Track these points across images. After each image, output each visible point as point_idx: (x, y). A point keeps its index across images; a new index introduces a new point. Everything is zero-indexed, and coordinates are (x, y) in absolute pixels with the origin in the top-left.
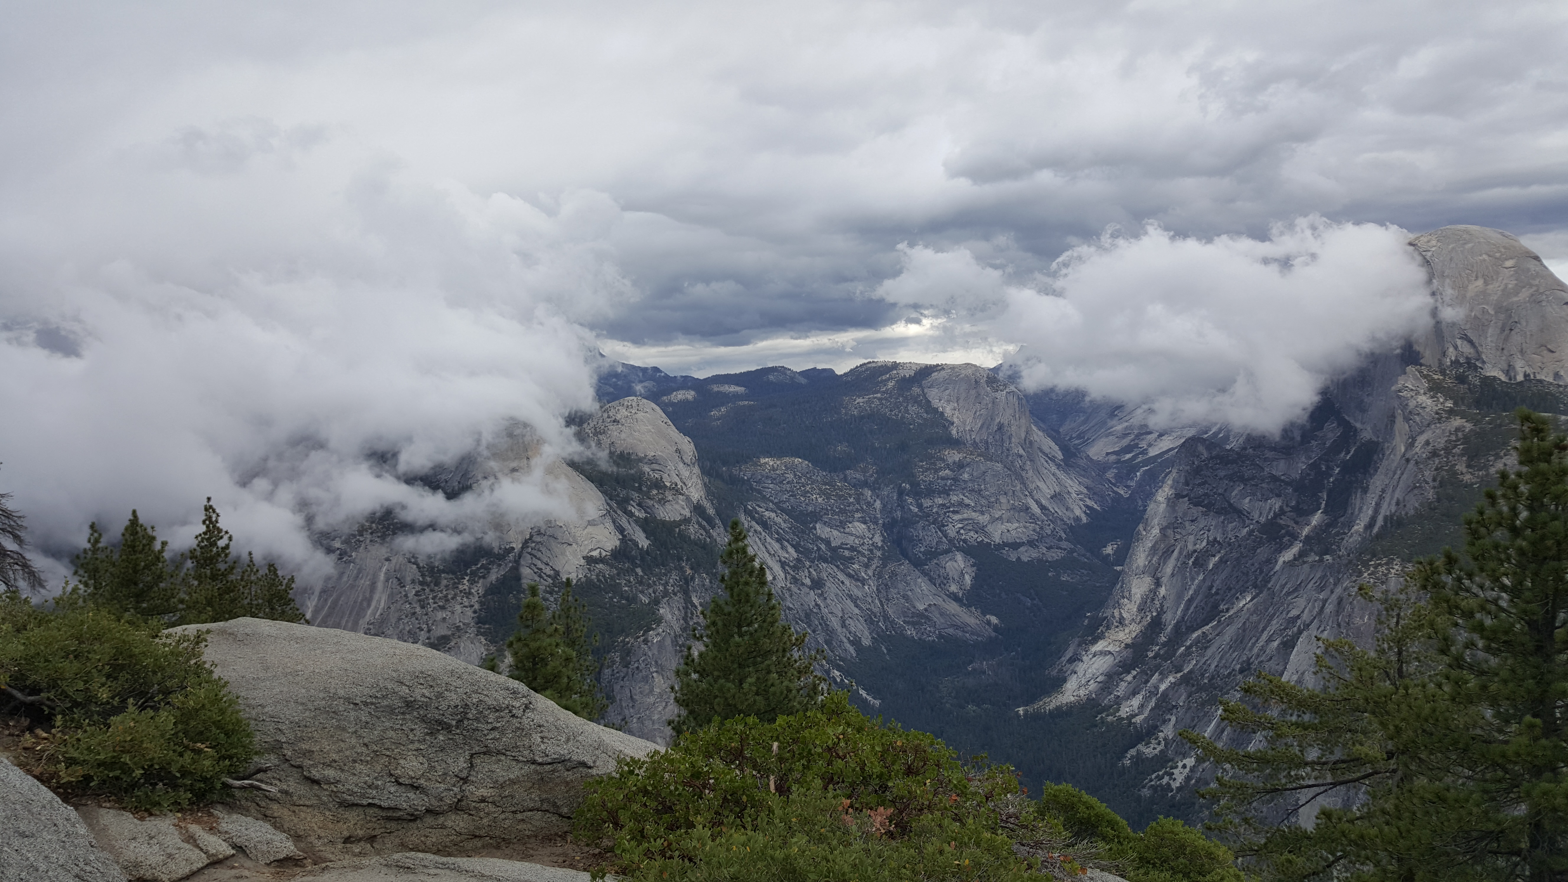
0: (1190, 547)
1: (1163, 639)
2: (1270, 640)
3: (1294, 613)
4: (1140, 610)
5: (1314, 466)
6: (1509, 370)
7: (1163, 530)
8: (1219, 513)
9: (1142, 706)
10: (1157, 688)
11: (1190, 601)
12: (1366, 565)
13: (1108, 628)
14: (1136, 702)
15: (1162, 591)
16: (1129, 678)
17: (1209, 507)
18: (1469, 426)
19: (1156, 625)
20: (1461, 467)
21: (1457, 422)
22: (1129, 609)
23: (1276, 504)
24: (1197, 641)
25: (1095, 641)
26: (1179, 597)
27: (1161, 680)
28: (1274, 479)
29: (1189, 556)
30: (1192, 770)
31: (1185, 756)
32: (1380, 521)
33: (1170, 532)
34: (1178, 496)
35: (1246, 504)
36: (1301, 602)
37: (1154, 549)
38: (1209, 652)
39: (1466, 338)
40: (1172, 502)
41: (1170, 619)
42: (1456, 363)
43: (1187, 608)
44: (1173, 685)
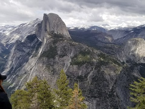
0: (17, 56)
1: (13, 70)
2: (28, 69)
3: (32, 65)
4: (10, 66)
5: (34, 45)
6: (58, 32)
7: (13, 54)
8: (21, 51)
9: (10, 80)
10: (13, 77)
11: (17, 64)
12: (41, 58)
13: (5, 69)
14: (9, 80)
15: (13, 63)
16: (8, 76)
17: (20, 50)
18: (53, 40)
19: (12, 68)
20: (52, 45)
21: (52, 39)
22: (8, 66)
23: (29, 50)
24: (18, 70)
25: (3, 71)
26: (16, 64)
27: (13, 76)
28: (29, 46)
29: (17, 58)
30: (18, 88)
31: (17, 86)
32: (43, 52)
33: (14, 54)
34: (15, 49)
35: (25, 50)
36: (33, 63)
37: (12, 57)
38: (20, 71)
39: (53, 28)
40: (15, 50)
41: (14, 67)
42: (52, 31)
43: (17, 65)
44: (15, 77)
